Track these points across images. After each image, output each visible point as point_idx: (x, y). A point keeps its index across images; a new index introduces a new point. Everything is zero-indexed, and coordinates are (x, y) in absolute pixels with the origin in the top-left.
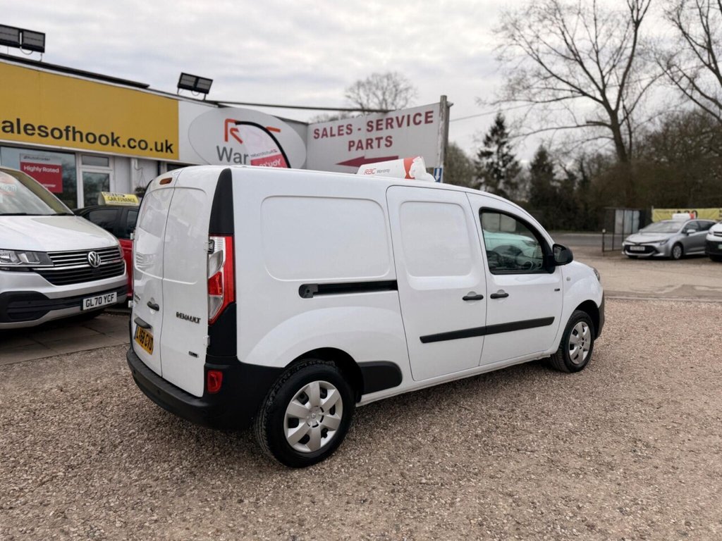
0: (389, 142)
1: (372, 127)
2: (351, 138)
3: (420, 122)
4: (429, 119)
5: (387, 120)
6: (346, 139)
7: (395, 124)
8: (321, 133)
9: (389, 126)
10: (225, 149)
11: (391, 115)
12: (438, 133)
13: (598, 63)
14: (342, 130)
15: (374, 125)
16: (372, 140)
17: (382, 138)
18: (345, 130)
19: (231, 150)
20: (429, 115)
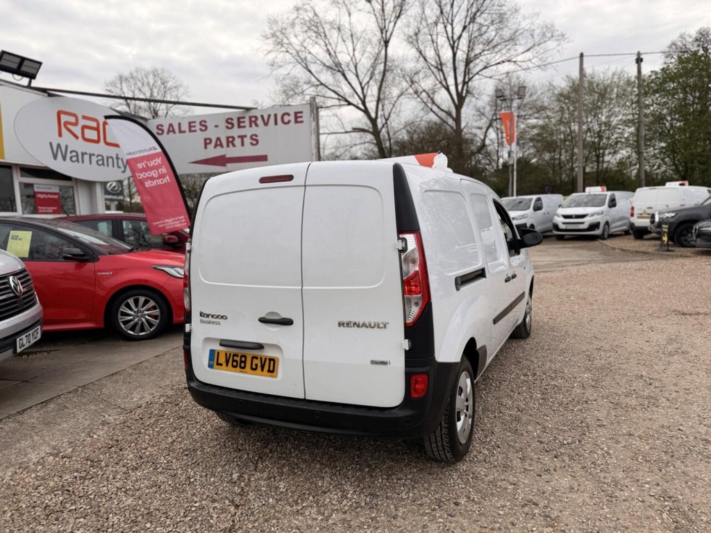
0: (255, 140)
1: (233, 125)
2: (207, 134)
3: (289, 122)
4: (299, 120)
5: (250, 118)
6: (200, 136)
7: (260, 122)
8: (166, 129)
9: (253, 124)
10: (59, 146)
11: (252, 113)
12: (311, 134)
13: (357, 76)
14: (194, 126)
15: (235, 122)
16: (233, 138)
17: (245, 136)
18: (198, 127)
19: (67, 147)
20: (299, 115)
